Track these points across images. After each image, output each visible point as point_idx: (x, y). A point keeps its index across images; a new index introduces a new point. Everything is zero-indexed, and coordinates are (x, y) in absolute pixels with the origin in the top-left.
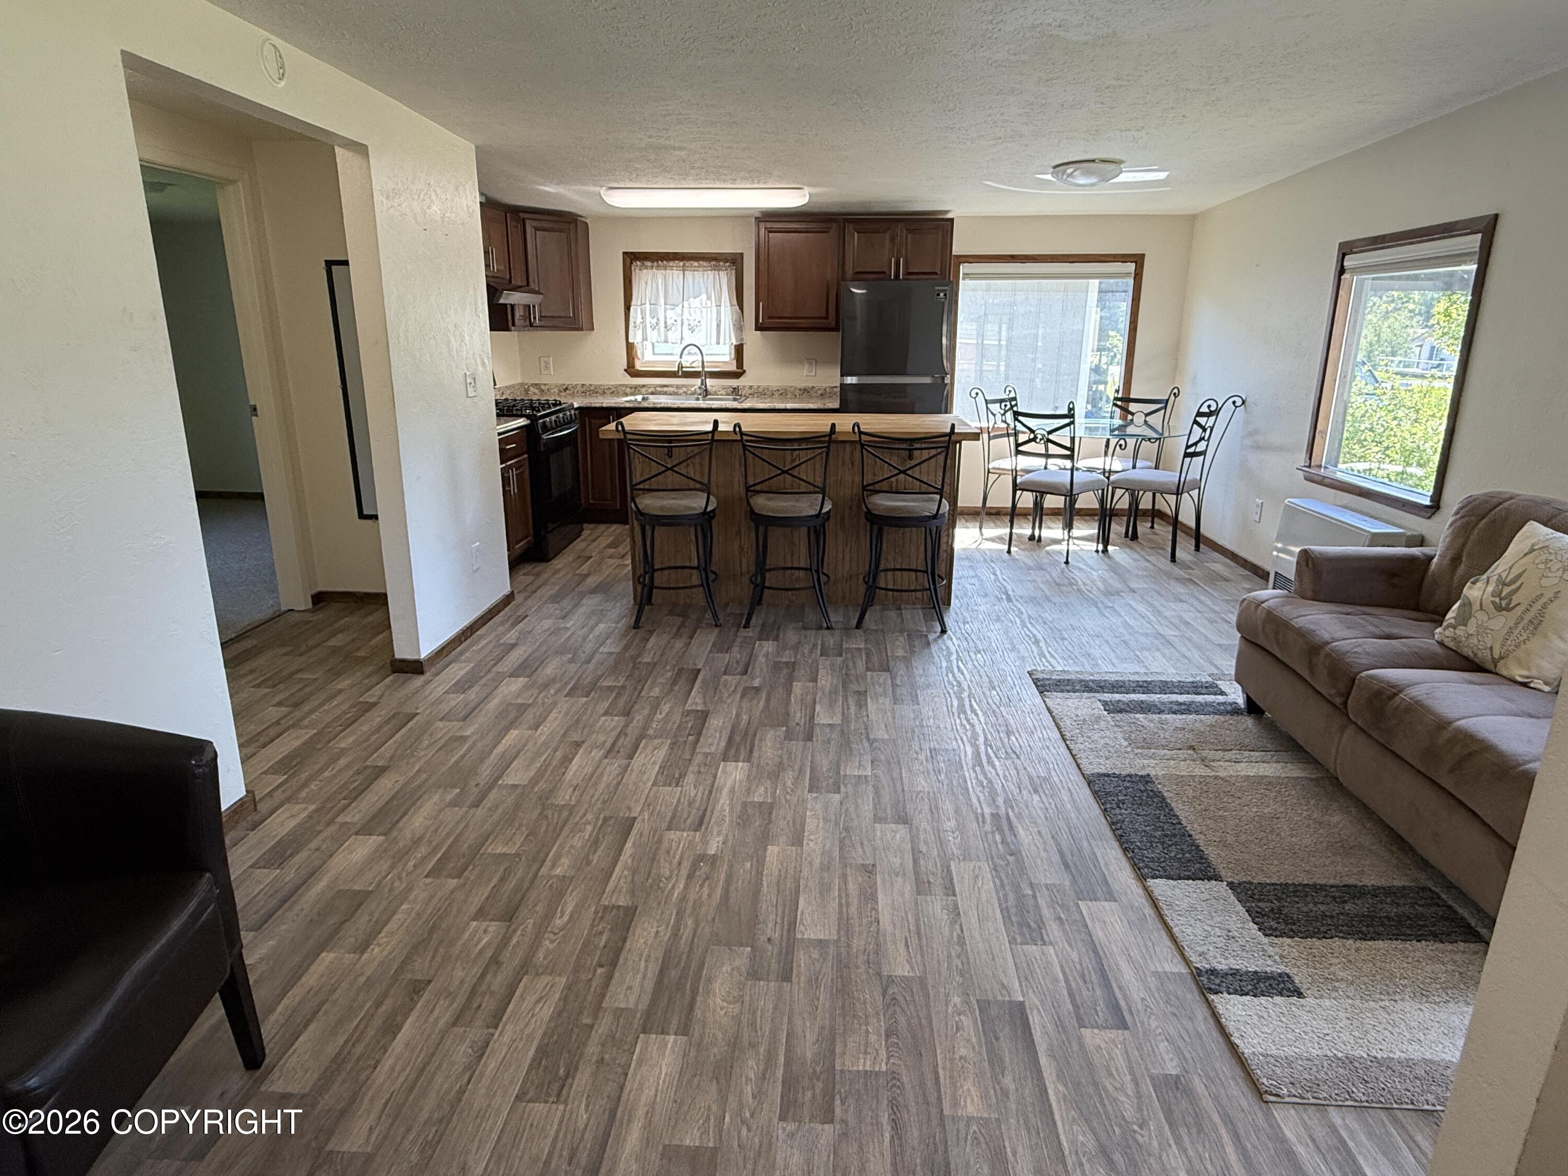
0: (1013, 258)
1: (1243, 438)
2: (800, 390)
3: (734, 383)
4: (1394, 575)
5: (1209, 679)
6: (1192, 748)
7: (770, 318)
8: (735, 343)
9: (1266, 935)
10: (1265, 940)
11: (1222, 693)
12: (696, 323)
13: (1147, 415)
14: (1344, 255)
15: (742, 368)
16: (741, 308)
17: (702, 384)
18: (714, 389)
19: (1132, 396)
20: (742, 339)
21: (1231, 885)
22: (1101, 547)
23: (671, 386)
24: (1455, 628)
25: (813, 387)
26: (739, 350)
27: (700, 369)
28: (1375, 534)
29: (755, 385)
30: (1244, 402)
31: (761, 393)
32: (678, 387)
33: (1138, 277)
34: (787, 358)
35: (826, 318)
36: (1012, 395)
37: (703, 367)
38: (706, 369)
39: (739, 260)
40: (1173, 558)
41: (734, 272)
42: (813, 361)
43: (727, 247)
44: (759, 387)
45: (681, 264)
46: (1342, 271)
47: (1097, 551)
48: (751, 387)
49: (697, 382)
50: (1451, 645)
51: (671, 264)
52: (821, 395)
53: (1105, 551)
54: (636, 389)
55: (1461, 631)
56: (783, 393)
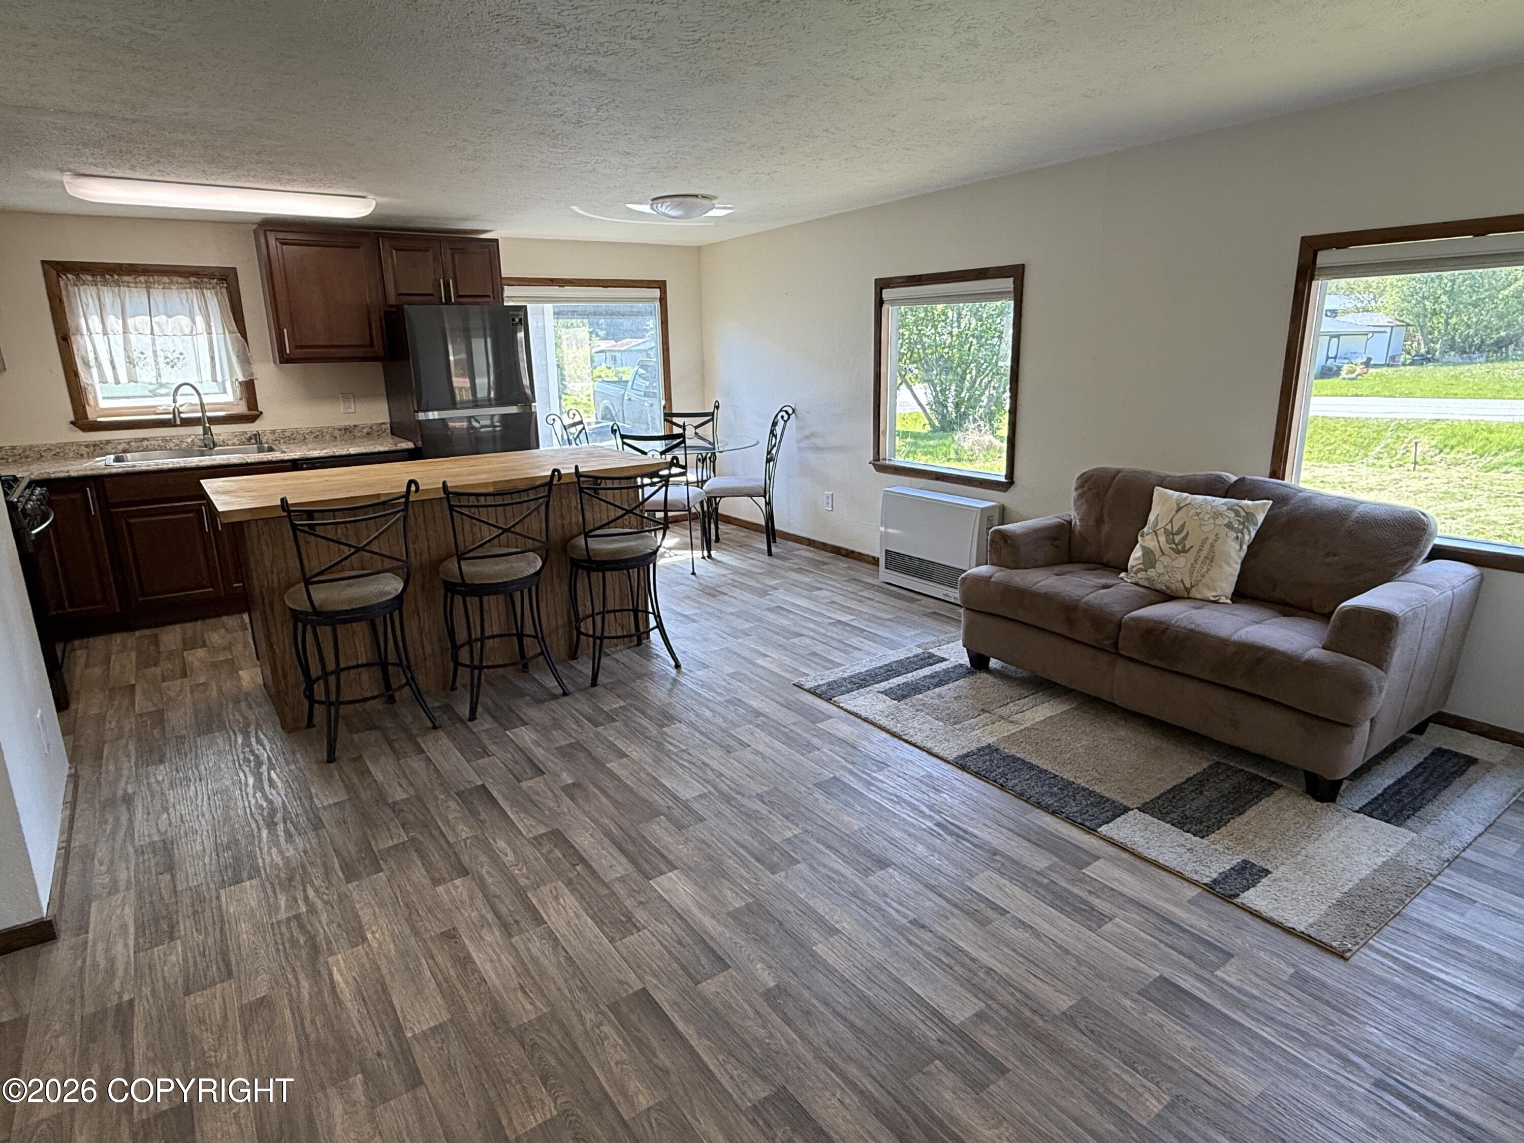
0: (552, 282)
1: (798, 441)
2: (340, 430)
3: (250, 428)
4: (1055, 539)
5: (920, 651)
6: (983, 711)
7: (297, 347)
8: (241, 378)
9: (1203, 837)
10: (1205, 841)
11: (944, 660)
12: (176, 355)
13: (696, 427)
14: (881, 289)
15: (257, 409)
16: (244, 335)
17: (205, 433)
18: (221, 438)
19: (674, 411)
20: (252, 374)
21: (1143, 809)
22: (706, 553)
23: (154, 438)
24: (1146, 571)
25: (355, 426)
26: (249, 388)
27: (200, 415)
28: (983, 509)
29: (279, 427)
30: (794, 411)
31: (291, 438)
32: (164, 440)
33: (663, 300)
34: (314, 394)
35: (371, 345)
36: (577, 419)
37: (203, 410)
38: (209, 414)
39: (231, 276)
40: (770, 553)
41: (224, 291)
42: (350, 395)
43: (211, 259)
44: (284, 431)
45: (142, 279)
46: (880, 302)
47: (703, 558)
48: (273, 432)
49: (199, 430)
50: (1146, 584)
51: (126, 278)
52: (368, 434)
53: (710, 556)
54: (97, 449)
55: (1151, 573)
56: (319, 436)
